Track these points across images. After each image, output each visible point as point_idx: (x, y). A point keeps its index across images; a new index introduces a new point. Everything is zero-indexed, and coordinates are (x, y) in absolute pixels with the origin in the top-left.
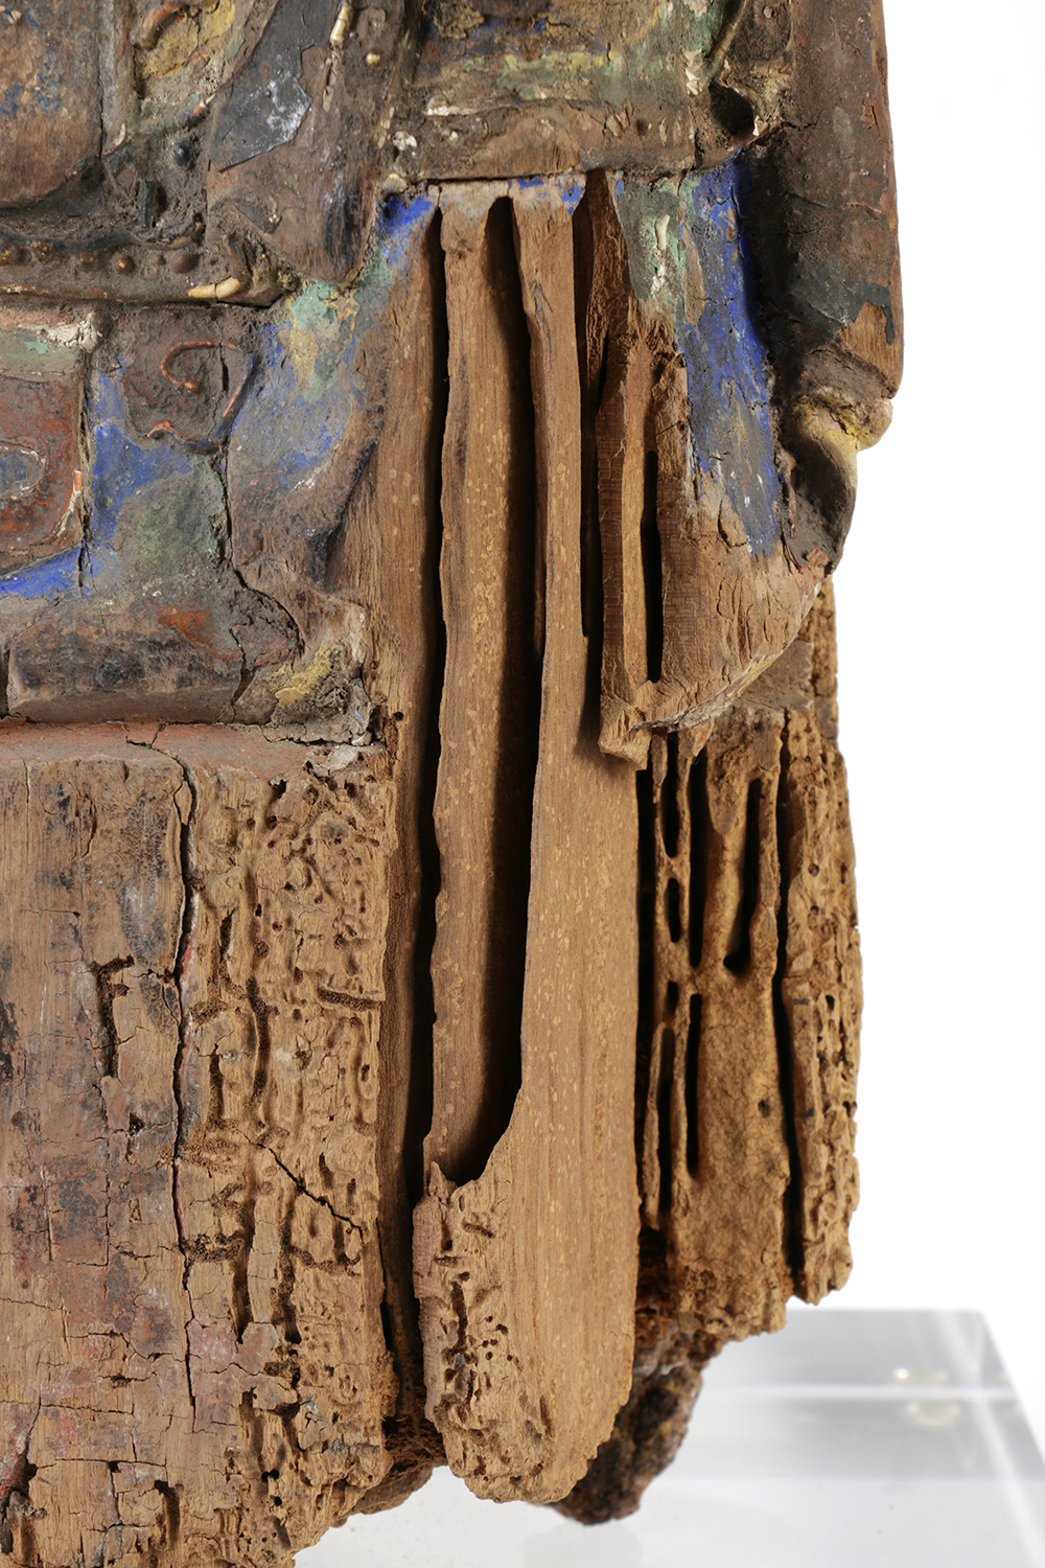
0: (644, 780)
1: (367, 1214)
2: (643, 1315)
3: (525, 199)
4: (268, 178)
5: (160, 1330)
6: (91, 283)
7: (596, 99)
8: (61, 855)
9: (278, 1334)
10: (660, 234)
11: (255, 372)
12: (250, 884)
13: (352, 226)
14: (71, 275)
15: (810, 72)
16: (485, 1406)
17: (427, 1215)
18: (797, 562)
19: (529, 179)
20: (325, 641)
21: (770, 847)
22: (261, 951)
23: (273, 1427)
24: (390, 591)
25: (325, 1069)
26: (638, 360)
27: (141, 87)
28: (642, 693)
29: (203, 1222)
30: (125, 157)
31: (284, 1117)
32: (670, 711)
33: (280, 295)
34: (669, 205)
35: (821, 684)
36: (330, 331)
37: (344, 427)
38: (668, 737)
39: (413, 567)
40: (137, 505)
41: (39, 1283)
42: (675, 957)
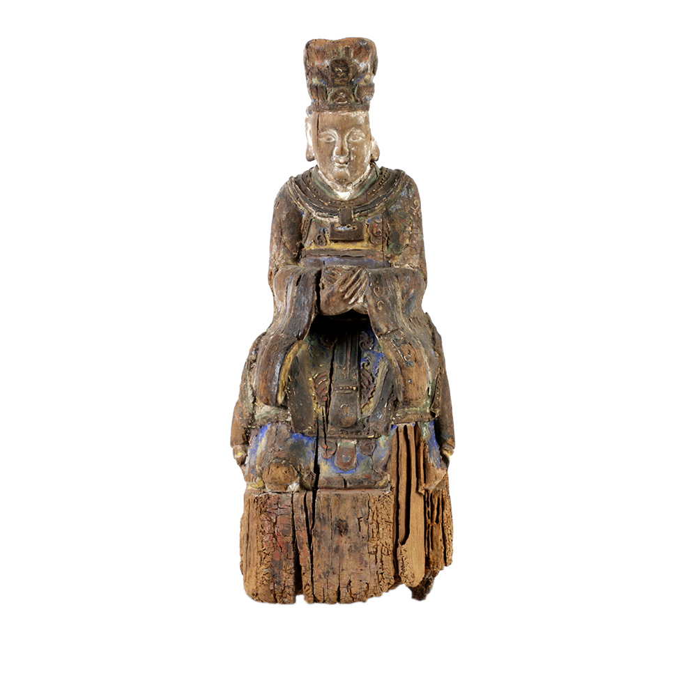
0: (424, 496)
1: (391, 549)
2: (426, 568)
3: (408, 425)
4: (377, 423)
5: (366, 563)
6: (356, 436)
7: (416, 413)
8: (354, 504)
9: (381, 564)
10: (424, 429)
11: (376, 446)
12: (376, 508)
13: (388, 429)
14: (354, 435)
15: (442, 409)
16: (406, 573)
17: (399, 549)
18: (443, 469)
19: (409, 423)
20: (385, 478)
21: (441, 506)
22: (378, 516)
23: (380, 575)
24: (393, 472)
25: (386, 530)
26: (422, 444)
27: (362, 413)
28: (424, 485)
29: (372, 550)
30: (360, 421)
31: (381, 537)
32: (427, 487)
33: (379, 437)
34: (425, 426)
35: (447, 487)
36: (385, 441)
37: (387, 452)
38: (427, 491)
39: (396, 469)
40: (362, 462)
41: (352, 558)
42: (429, 521)
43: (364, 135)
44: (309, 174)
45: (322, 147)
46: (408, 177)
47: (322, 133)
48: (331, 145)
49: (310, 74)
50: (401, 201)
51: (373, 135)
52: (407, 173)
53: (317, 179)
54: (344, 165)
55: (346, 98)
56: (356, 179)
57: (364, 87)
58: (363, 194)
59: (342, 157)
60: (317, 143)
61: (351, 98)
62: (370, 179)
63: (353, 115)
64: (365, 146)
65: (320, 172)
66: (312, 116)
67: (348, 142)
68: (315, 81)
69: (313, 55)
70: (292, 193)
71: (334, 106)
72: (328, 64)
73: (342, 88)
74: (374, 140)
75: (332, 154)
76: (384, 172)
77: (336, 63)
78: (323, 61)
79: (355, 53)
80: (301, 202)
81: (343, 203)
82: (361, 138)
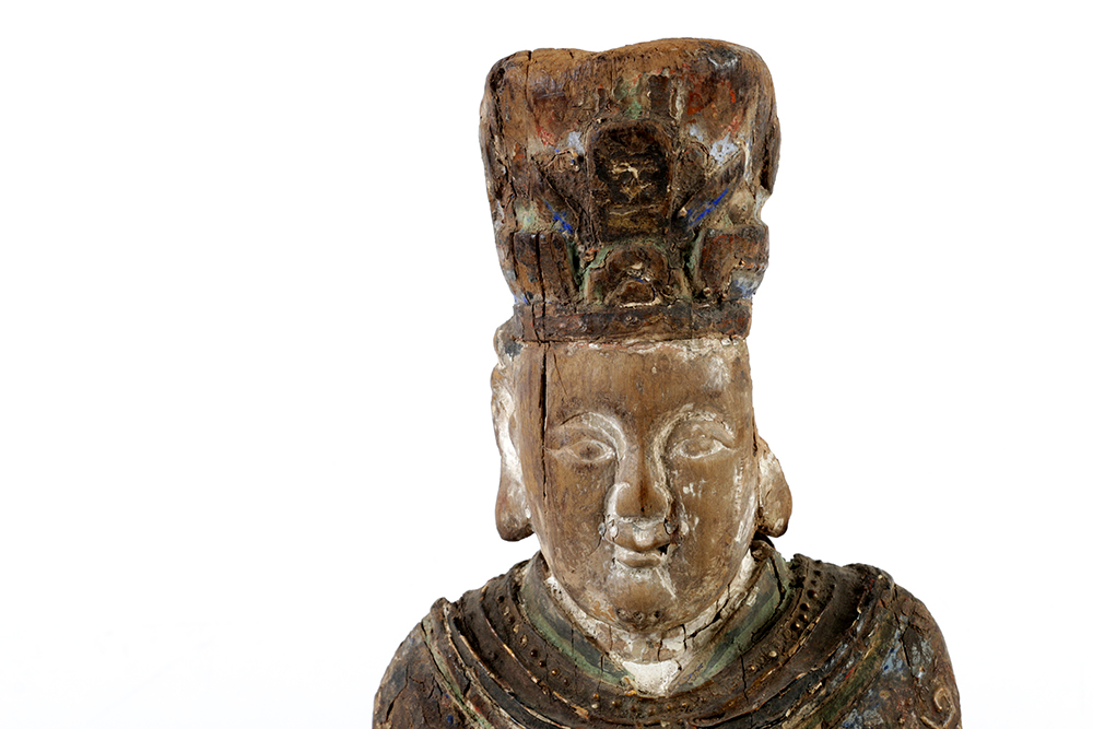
43: (730, 434)
44: (507, 591)
45: (562, 482)
46: (902, 596)
47: (560, 430)
48: (597, 474)
49: (507, 192)
50: (884, 695)
51: (761, 433)
52: (900, 580)
53: (542, 611)
54: (655, 555)
55: (657, 283)
56: (701, 609)
57: (730, 237)
58: (729, 670)
59: (644, 525)
60: (541, 468)
61: (677, 283)
62: (756, 606)
63: (684, 352)
64: (736, 479)
65: (552, 580)
66: (517, 362)
67: (668, 464)
68: (529, 219)
69: (521, 115)
70: (444, 667)
71: (607, 317)
72: (582, 149)
73: (638, 243)
74: (766, 451)
75: (601, 513)
76: (809, 578)
77: (615, 141)
78: (560, 138)
79: (690, 99)
80: (479, 704)
81: (648, 709)
82: (718, 447)
